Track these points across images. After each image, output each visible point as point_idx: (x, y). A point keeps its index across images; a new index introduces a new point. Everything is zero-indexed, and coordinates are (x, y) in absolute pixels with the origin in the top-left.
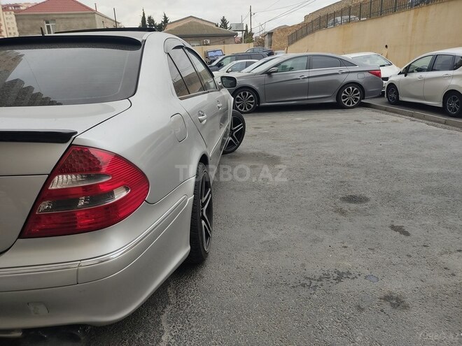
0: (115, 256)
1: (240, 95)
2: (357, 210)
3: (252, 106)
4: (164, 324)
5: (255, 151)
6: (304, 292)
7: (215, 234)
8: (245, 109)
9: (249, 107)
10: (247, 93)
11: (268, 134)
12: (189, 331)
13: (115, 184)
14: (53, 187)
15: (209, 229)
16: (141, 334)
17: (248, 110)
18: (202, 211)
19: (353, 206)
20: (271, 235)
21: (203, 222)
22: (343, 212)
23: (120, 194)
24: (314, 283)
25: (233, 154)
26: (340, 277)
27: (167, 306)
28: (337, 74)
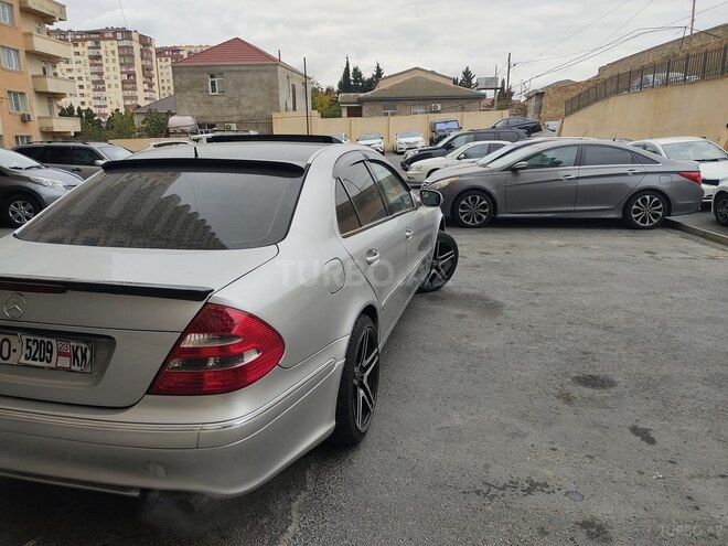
0: (239, 423)
1: (467, 201)
2: (591, 399)
3: (484, 217)
4: (294, 513)
5: (470, 291)
6: (475, 501)
7: (380, 407)
8: (473, 221)
9: (480, 218)
10: (478, 198)
11: (497, 264)
12: (322, 526)
13: (246, 345)
14: (185, 345)
15: (371, 402)
16: (266, 520)
17: (477, 223)
18: (362, 377)
19: (588, 391)
20: (456, 419)
21: (362, 392)
22: (568, 399)
23: (251, 357)
24: (492, 492)
25: (436, 293)
26: (532, 487)
27: (302, 492)
28: (626, 174)
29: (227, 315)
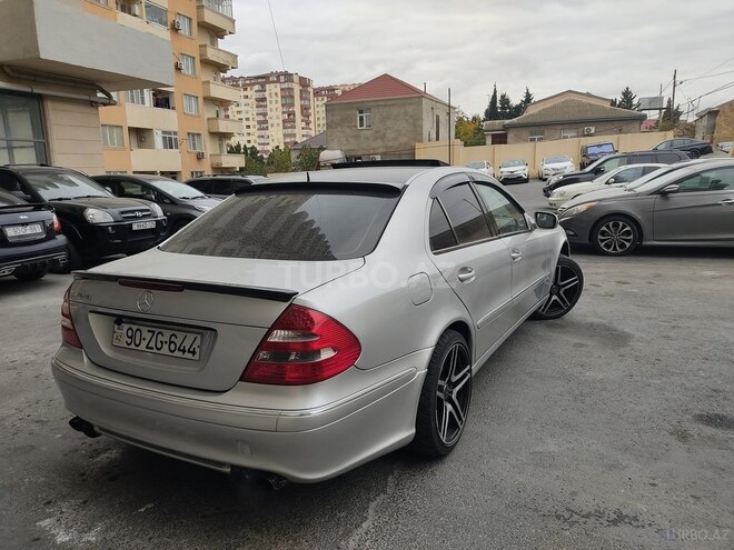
1: (608, 227)
2: (712, 438)
3: (628, 244)
4: (371, 512)
5: (596, 320)
6: (554, 525)
7: (473, 425)
8: (615, 249)
9: (622, 246)
10: (621, 224)
11: (634, 295)
12: (393, 526)
14: (271, 340)
15: (460, 419)
16: (343, 514)
17: (619, 250)
19: (709, 430)
20: (551, 446)
21: (449, 407)
22: (683, 436)
23: (327, 354)
24: (575, 517)
25: (557, 321)
26: (619, 519)
27: (382, 495)
29: (308, 315)
